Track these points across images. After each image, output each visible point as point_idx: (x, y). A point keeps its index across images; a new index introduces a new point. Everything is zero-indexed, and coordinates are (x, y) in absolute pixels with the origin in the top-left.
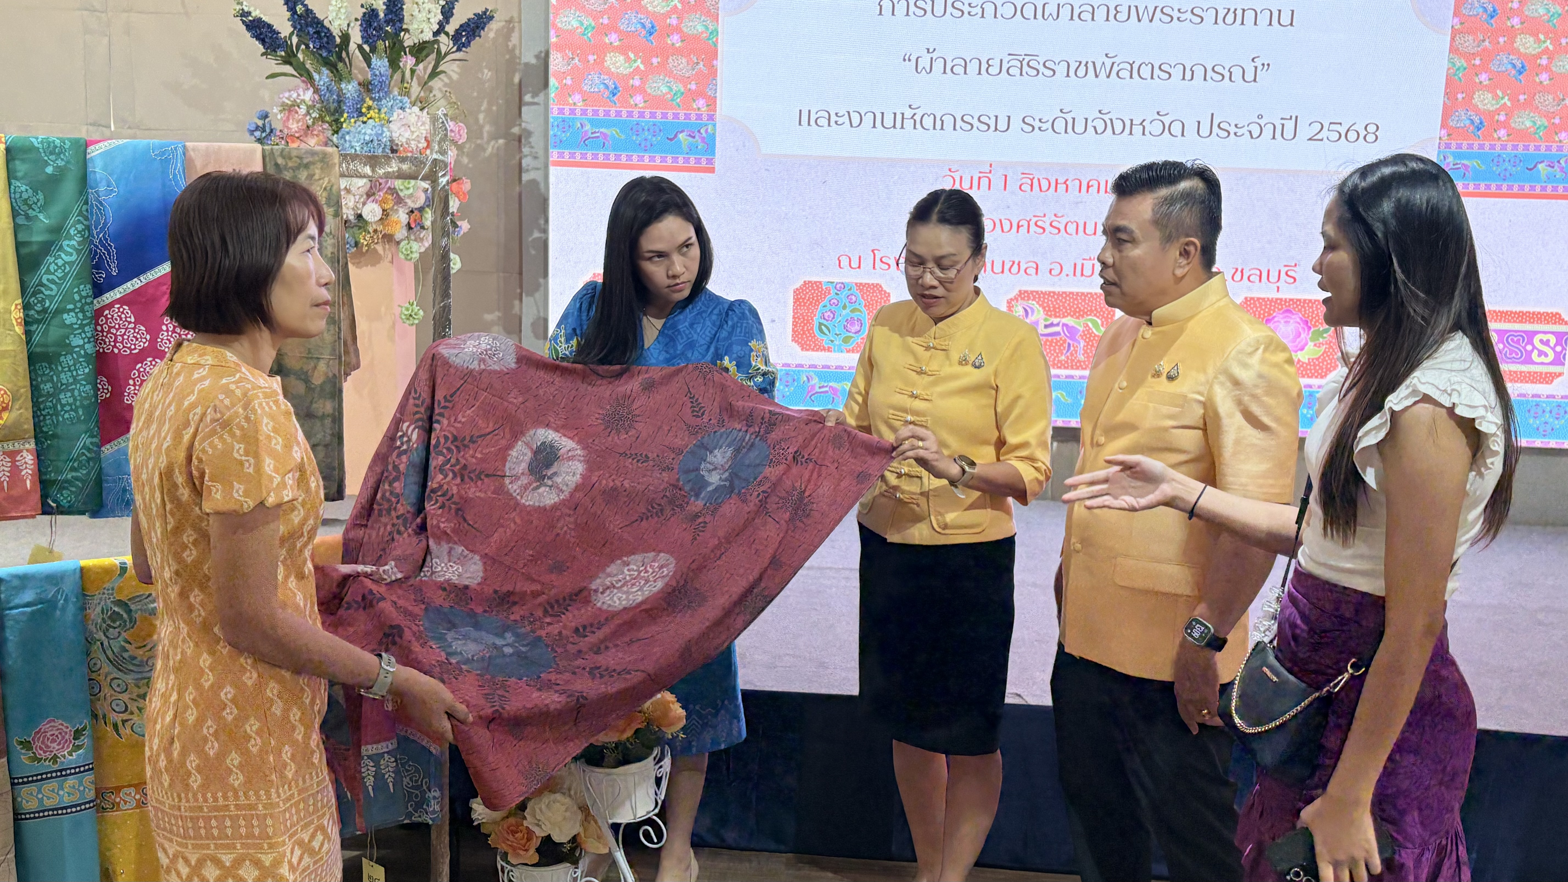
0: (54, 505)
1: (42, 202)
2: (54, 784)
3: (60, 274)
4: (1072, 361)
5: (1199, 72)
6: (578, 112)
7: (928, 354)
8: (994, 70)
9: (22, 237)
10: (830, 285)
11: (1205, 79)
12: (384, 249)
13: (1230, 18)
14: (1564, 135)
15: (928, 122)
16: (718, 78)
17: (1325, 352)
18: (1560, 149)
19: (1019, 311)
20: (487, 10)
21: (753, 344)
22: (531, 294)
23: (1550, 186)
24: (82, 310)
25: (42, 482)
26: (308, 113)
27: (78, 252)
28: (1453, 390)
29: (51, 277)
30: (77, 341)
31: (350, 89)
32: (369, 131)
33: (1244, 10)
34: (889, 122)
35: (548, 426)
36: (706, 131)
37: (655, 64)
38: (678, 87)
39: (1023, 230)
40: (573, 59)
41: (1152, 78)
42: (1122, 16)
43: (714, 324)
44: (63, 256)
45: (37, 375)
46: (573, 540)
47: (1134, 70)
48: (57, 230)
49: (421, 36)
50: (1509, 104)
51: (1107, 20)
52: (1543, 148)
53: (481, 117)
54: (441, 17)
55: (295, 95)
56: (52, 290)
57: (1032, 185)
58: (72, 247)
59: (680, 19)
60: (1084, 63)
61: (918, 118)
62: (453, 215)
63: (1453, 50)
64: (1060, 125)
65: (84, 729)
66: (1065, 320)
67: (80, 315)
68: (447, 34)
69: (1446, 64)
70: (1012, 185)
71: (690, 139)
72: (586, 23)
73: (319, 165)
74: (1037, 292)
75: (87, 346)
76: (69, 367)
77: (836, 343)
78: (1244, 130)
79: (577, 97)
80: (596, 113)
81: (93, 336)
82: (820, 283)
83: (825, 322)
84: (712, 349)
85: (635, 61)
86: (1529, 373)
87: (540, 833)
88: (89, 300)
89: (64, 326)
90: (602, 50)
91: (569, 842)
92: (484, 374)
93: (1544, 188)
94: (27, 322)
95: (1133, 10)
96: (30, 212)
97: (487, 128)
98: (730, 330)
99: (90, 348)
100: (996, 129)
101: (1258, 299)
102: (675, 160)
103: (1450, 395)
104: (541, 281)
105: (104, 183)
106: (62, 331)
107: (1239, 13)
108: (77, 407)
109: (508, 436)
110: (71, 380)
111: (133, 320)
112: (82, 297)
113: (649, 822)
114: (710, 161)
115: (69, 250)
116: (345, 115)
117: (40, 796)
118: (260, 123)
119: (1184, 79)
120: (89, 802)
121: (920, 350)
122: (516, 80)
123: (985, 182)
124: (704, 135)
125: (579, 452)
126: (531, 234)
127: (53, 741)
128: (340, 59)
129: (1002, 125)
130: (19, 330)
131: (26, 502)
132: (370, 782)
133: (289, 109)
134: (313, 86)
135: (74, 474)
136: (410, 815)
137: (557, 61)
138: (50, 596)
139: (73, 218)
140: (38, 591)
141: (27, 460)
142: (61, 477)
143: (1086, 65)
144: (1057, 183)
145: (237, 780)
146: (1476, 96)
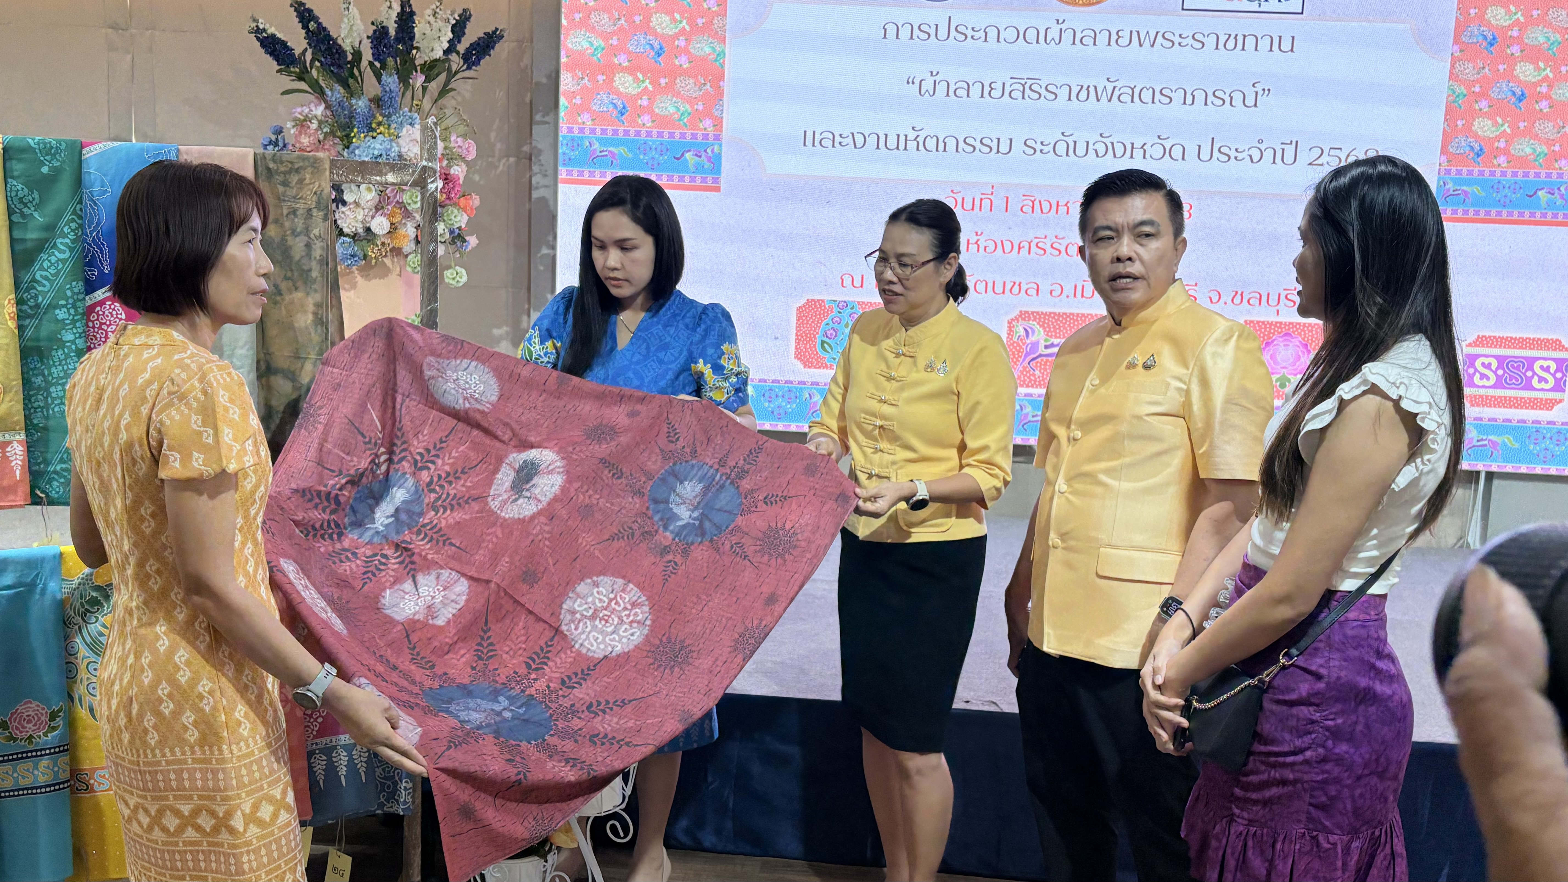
0: (43, 496)
1: (37, 201)
2: (29, 764)
3: (52, 271)
5: (1200, 96)
6: (587, 132)
7: (899, 360)
8: (996, 93)
9: (17, 234)
10: (832, 304)
11: (1206, 104)
12: (393, 262)
13: (1231, 44)
14: (1564, 162)
15: (931, 144)
16: (725, 99)
18: (1560, 176)
19: (1020, 331)
20: (497, 29)
21: (725, 347)
23: (1550, 213)
24: (74, 306)
25: (31, 472)
26: (320, 127)
27: (71, 250)
28: (1402, 384)
29: (44, 273)
30: (68, 336)
31: (361, 104)
32: (378, 146)
33: (1245, 36)
34: (892, 143)
36: (713, 151)
37: (663, 84)
38: (686, 107)
39: (1024, 251)
40: (582, 79)
41: (1153, 102)
42: (1124, 41)
43: (687, 326)
44: (56, 253)
45: (28, 370)
47: (1135, 94)
48: (51, 228)
49: (431, 54)
50: (1508, 131)
51: (1109, 44)
52: (1543, 175)
53: (493, 135)
54: (450, 35)
55: (307, 110)
56: (44, 286)
57: (1033, 207)
58: (66, 245)
60: (1085, 87)
61: (921, 140)
63: (1453, 76)
64: (1061, 148)
65: (59, 711)
67: (72, 311)
68: (458, 53)
70: (1014, 207)
71: (697, 159)
72: (596, 44)
73: (310, 170)
74: (1037, 313)
75: (77, 341)
76: (60, 361)
78: (1245, 155)
79: (586, 116)
80: (604, 132)
81: (84, 332)
82: (823, 301)
83: (827, 340)
84: (685, 353)
85: (643, 82)
86: (1529, 399)
88: (81, 297)
89: (55, 319)
90: (610, 70)
93: (1544, 215)
94: (21, 316)
95: (1135, 35)
96: (25, 210)
97: (499, 146)
98: (702, 333)
99: (80, 343)
100: (998, 151)
101: (1258, 322)
102: (681, 179)
103: (1398, 388)
105: (98, 183)
106: (53, 327)
107: (1240, 39)
110: (62, 374)
111: (124, 317)
112: (74, 293)
113: (615, 816)
114: (716, 180)
115: (62, 247)
116: (355, 130)
117: (15, 775)
118: (273, 138)
119: (1185, 103)
120: (63, 783)
121: (891, 356)
122: (528, 100)
123: (986, 203)
124: (710, 154)
126: (539, 250)
127: (29, 722)
128: (352, 75)
129: (1004, 148)
130: (12, 324)
131: (15, 492)
132: (343, 771)
133: (302, 124)
134: (326, 102)
135: (64, 466)
136: (381, 806)
137: (567, 81)
138: (29, 580)
139: (68, 216)
140: (18, 575)
141: (17, 452)
142: (51, 468)
143: (1088, 89)
144: (1058, 205)
145: (193, 736)
146: (1476, 123)
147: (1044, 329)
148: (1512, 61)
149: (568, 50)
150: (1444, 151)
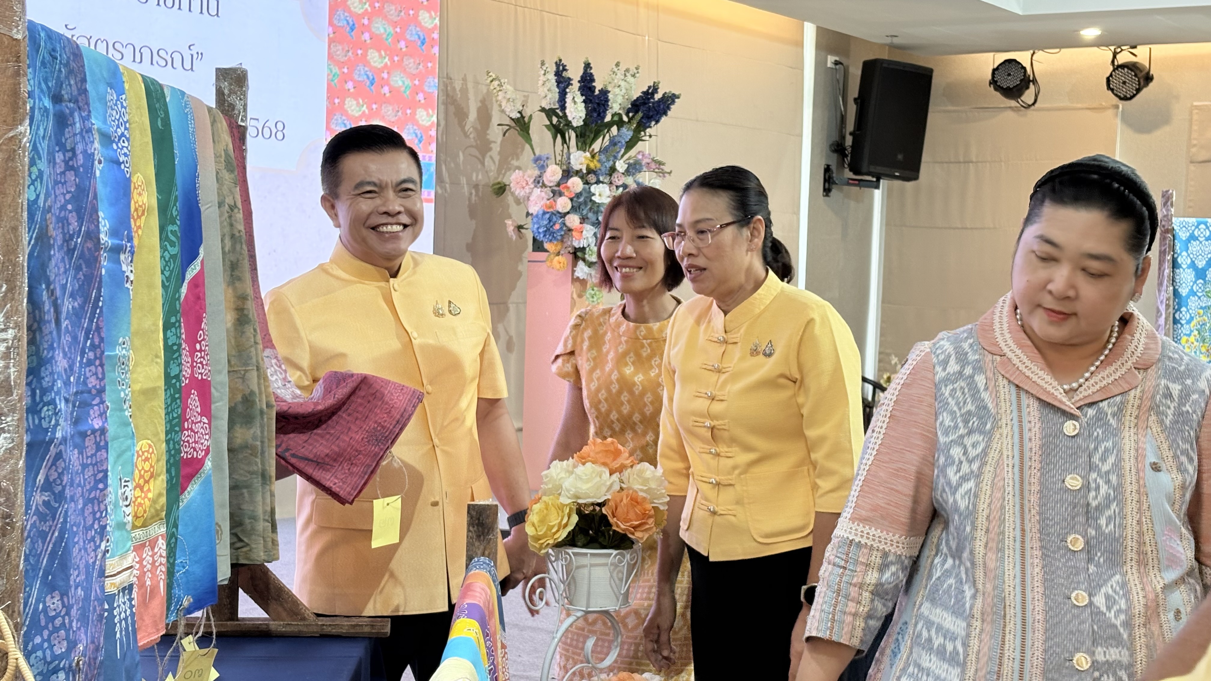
50: (366, 111)
63: (330, 57)
69: (326, 71)
119: (134, 61)
146: (346, 102)
148: (364, 47)
150: (328, 127)
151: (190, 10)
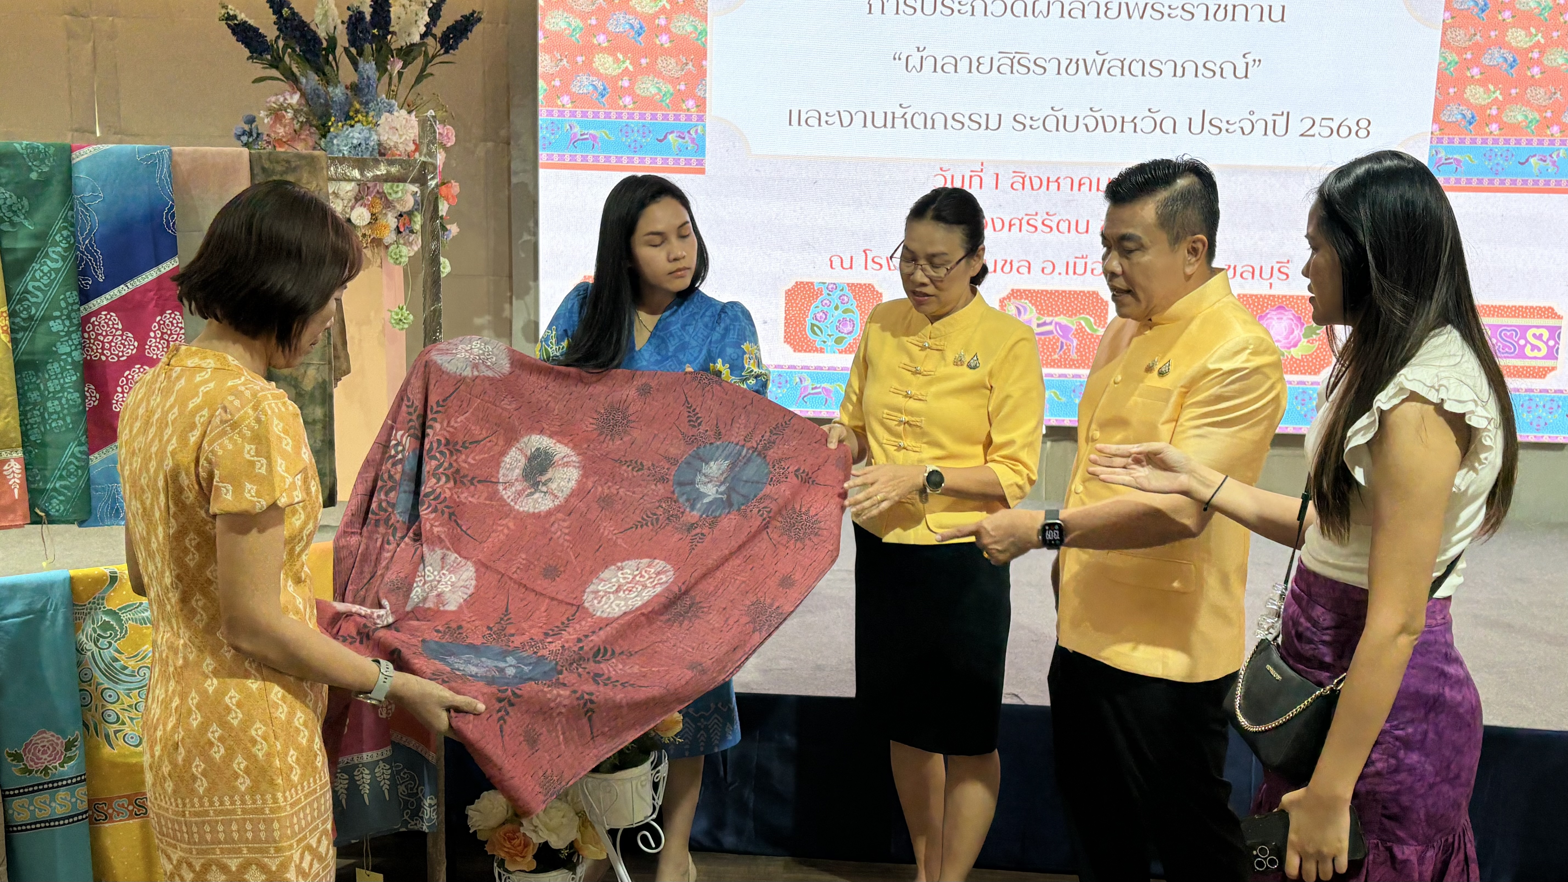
0: (43, 514)
1: (26, 208)
2: (45, 796)
3: (46, 280)
4: (1066, 360)
5: (1190, 68)
6: (567, 114)
7: (923, 353)
8: (985, 68)
9: (7, 244)
10: (822, 286)
11: (1196, 76)
12: (373, 253)
13: (1221, 14)
14: (1555, 128)
15: (919, 121)
16: (708, 79)
17: (1318, 348)
19: (1011, 310)
20: (474, 12)
21: (746, 346)
22: (520, 297)
23: (1542, 180)
24: (69, 317)
25: (30, 491)
26: (295, 117)
27: (64, 259)
28: (1440, 386)
29: (37, 284)
30: (64, 349)
31: (337, 92)
32: (357, 135)
33: (1234, 7)
34: (879, 122)
35: (542, 432)
36: (696, 131)
37: (644, 65)
38: (667, 88)
39: (1015, 229)
40: (561, 60)
41: (1143, 74)
42: (1112, 13)
43: (706, 326)
44: (49, 263)
45: (24, 385)
46: (566, 544)
47: (1125, 67)
48: (42, 236)
49: (408, 38)
50: (1500, 98)
51: (1098, 16)
52: (1535, 142)
53: (470, 119)
54: (428, 20)
55: (281, 99)
56: (37, 297)
57: (1023, 184)
58: (58, 254)
59: (669, 19)
60: (1074, 61)
61: (908, 117)
62: (442, 217)
64: (1051, 123)
65: (75, 740)
66: (1057, 319)
67: (67, 323)
68: (434, 36)
70: (1004, 183)
71: (680, 140)
72: (574, 24)
73: (307, 169)
74: (1029, 291)
75: (74, 354)
76: (56, 374)
77: (829, 343)
78: (1236, 127)
79: (566, 99)
80: (585, 114)
81: (80, 344)
82: (812, 283)
83: (817, 323)
84: (704, 352)
85: (624, 62)
86: (1522, 367)
87: (536, 840)
88: (75, 307)
89: (50, 332)
90: (589, 50)
91: (566, 849)
92: (478, 381)
93: (1536, 183)
94: (13, 330)
95: (1124, 7)
96: (15, 219)
97: (475, 131)
98: (722, 332)
99: (77, 355)
100: (987, 128)
101: (1251, 296)
102: (665, 161)
103: (1438, 391)
104: (532, 283)
105: (88, 188)
106: (48, 339)
107: (1230, 9)
108: (65, 416)
109: (501, 443)
110: (58, 388)
111: (120, 327)
112: (68, 304)
113: (648, 827)
114: (700, 162)
115: (54, 256)
116: (333, 119)
117: (32, 808)
118: (247, 128)
119: (1175, 75)
120: (82, 814)
121: (915, 350)
122: (505, 83)
123: (976, 178)
124: (694, 135)
125: (574, 459)
126: (521, 237)
127: (44, 753)
128: (328, 62)
129: (993, 124)
130: (5, 338)
131: (14, 511)
132: (366, 790)
133: (277, 114)
134: (300, 90)
135: (63, 483)
136: (406, 823)
137: (545, 63)
138: (39, 606)
139: (60, 224)
140: (27, 601)
141: (14, 470)
142: (49, 486)
143: (1077, 62)
144: (1048, 181)
145: (244, 784)
146: (1468, 91)
147: (1037, 307)
148: (1503, 27)
149: (546, 31)
150: (1436, 120)
151: (1246, 19)
